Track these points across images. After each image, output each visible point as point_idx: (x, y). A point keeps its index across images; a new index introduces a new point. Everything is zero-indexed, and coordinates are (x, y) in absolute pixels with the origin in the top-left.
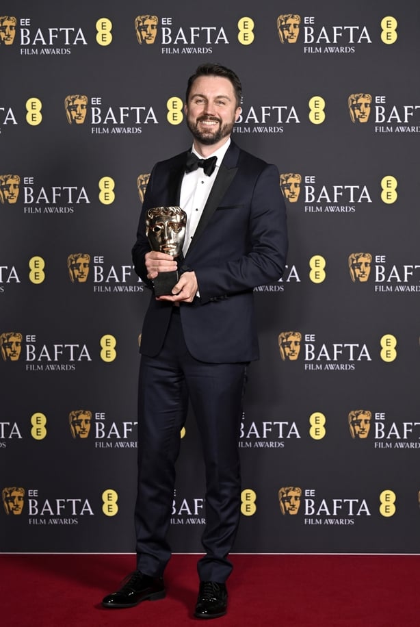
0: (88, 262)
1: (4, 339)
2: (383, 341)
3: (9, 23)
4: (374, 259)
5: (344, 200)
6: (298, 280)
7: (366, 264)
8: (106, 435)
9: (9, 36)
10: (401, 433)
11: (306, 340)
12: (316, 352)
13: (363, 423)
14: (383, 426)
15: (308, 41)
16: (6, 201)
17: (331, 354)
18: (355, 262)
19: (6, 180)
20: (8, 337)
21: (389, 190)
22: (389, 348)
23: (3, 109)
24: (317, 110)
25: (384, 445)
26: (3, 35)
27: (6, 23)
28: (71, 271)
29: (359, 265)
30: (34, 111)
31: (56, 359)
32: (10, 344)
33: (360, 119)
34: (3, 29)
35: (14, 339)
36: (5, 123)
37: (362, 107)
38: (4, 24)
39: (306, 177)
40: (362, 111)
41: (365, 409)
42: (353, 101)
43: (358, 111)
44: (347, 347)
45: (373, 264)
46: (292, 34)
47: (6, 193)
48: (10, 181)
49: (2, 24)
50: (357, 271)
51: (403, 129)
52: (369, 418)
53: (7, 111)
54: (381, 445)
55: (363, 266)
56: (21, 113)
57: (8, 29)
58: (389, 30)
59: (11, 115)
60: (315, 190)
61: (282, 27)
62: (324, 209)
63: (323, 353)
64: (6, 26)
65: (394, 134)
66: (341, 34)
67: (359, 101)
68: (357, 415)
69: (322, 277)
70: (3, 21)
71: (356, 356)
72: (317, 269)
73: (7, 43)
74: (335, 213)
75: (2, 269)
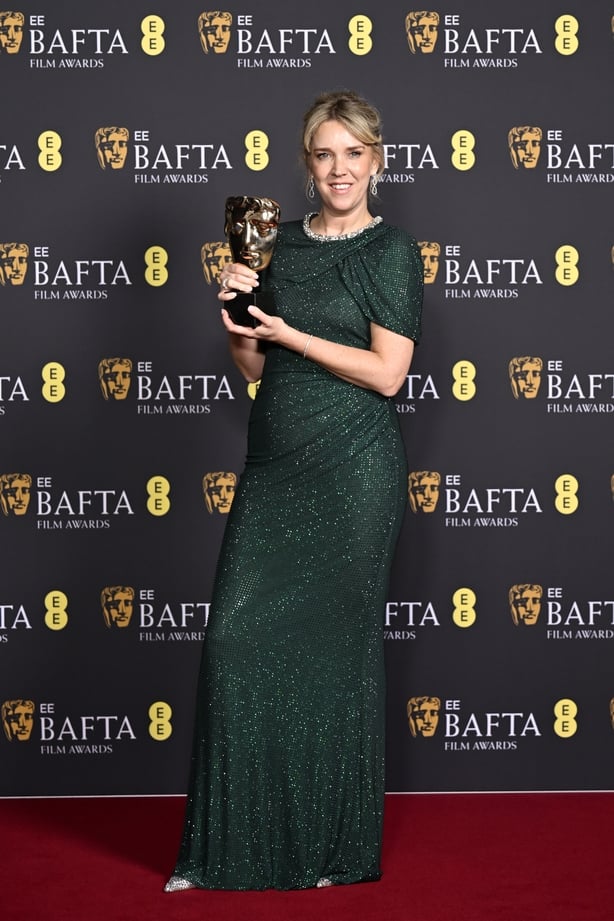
0: (128, 370)
1: (5, 484)
2: (559, 485)
3: (14, 21)
4: (545, 366)
5: (502, 280)
6: (436, 397)
7: (534, 373)
8: (156, 622)
9: (13, 40)
10: (585, 616)
11: (448, 483)
12: (463, 501)
13: (530, 603)
14: (559, 608)
15: (451, 50)
16: (8, 281)
17: (484, 504)
18: (518, 370)
19: (8, 250)
20: (11, 481)
21: (567, 265)
22: (567, 494)
23: (4, 147)
24: (464, 150)
25: (561, 634)
26: (4, 39)
27: (9, 21)
28: (104, 384)
29: (524, 375)
30: (50, 151)
31: (82, 512)
32: (13, 492)
33: (525, 163)
34: (5, 30)
35: (20, 483)
36: (7, 168)
37: (529, 146)
38: (6, 23)
39: (447, 247)
40: (528, 152)
41: (533, 582)
42: (515, 137)
43: (523, 151)
44: (507, 492)
45: (544, 374)
46: (427, 40)
47: (8, 270)
48: (14, 253)
49: (3, 22)
50: (522, 383)
51: (587, 178)
52: (539, 596)
53: (10, 149)
54: (556, 634)
55: (530, 376)
56: (31, 153)
57: (11, 31)
58: (567, 34)
59: (15, 156)
60: (460, 266)
61: (412, 30)
62: (472, 293)
63: (473, 501)
64: (9, 27)
65: (575, 185)
66: (497, 41)
67: (524, 138)
68: (522, 591)
69: (471, 392)
70: (4, 18)
71: (519, 506)
72: (463, 381)
73: (10, 50)
74: (489, 300)
75: (3, 381)
